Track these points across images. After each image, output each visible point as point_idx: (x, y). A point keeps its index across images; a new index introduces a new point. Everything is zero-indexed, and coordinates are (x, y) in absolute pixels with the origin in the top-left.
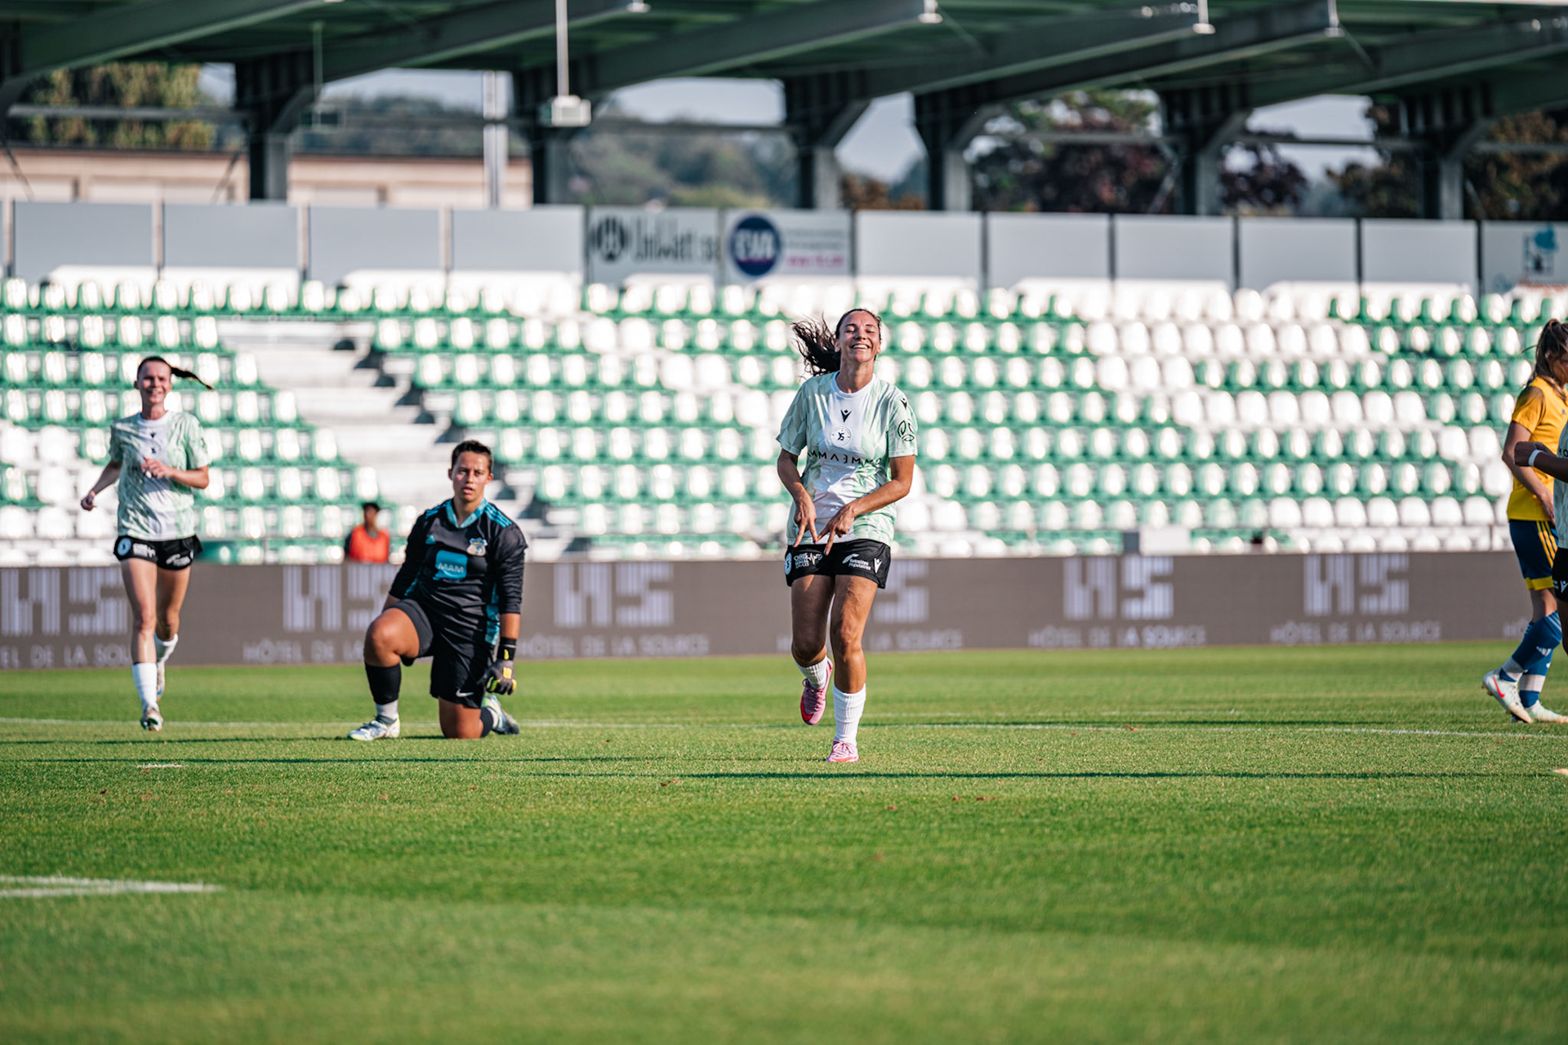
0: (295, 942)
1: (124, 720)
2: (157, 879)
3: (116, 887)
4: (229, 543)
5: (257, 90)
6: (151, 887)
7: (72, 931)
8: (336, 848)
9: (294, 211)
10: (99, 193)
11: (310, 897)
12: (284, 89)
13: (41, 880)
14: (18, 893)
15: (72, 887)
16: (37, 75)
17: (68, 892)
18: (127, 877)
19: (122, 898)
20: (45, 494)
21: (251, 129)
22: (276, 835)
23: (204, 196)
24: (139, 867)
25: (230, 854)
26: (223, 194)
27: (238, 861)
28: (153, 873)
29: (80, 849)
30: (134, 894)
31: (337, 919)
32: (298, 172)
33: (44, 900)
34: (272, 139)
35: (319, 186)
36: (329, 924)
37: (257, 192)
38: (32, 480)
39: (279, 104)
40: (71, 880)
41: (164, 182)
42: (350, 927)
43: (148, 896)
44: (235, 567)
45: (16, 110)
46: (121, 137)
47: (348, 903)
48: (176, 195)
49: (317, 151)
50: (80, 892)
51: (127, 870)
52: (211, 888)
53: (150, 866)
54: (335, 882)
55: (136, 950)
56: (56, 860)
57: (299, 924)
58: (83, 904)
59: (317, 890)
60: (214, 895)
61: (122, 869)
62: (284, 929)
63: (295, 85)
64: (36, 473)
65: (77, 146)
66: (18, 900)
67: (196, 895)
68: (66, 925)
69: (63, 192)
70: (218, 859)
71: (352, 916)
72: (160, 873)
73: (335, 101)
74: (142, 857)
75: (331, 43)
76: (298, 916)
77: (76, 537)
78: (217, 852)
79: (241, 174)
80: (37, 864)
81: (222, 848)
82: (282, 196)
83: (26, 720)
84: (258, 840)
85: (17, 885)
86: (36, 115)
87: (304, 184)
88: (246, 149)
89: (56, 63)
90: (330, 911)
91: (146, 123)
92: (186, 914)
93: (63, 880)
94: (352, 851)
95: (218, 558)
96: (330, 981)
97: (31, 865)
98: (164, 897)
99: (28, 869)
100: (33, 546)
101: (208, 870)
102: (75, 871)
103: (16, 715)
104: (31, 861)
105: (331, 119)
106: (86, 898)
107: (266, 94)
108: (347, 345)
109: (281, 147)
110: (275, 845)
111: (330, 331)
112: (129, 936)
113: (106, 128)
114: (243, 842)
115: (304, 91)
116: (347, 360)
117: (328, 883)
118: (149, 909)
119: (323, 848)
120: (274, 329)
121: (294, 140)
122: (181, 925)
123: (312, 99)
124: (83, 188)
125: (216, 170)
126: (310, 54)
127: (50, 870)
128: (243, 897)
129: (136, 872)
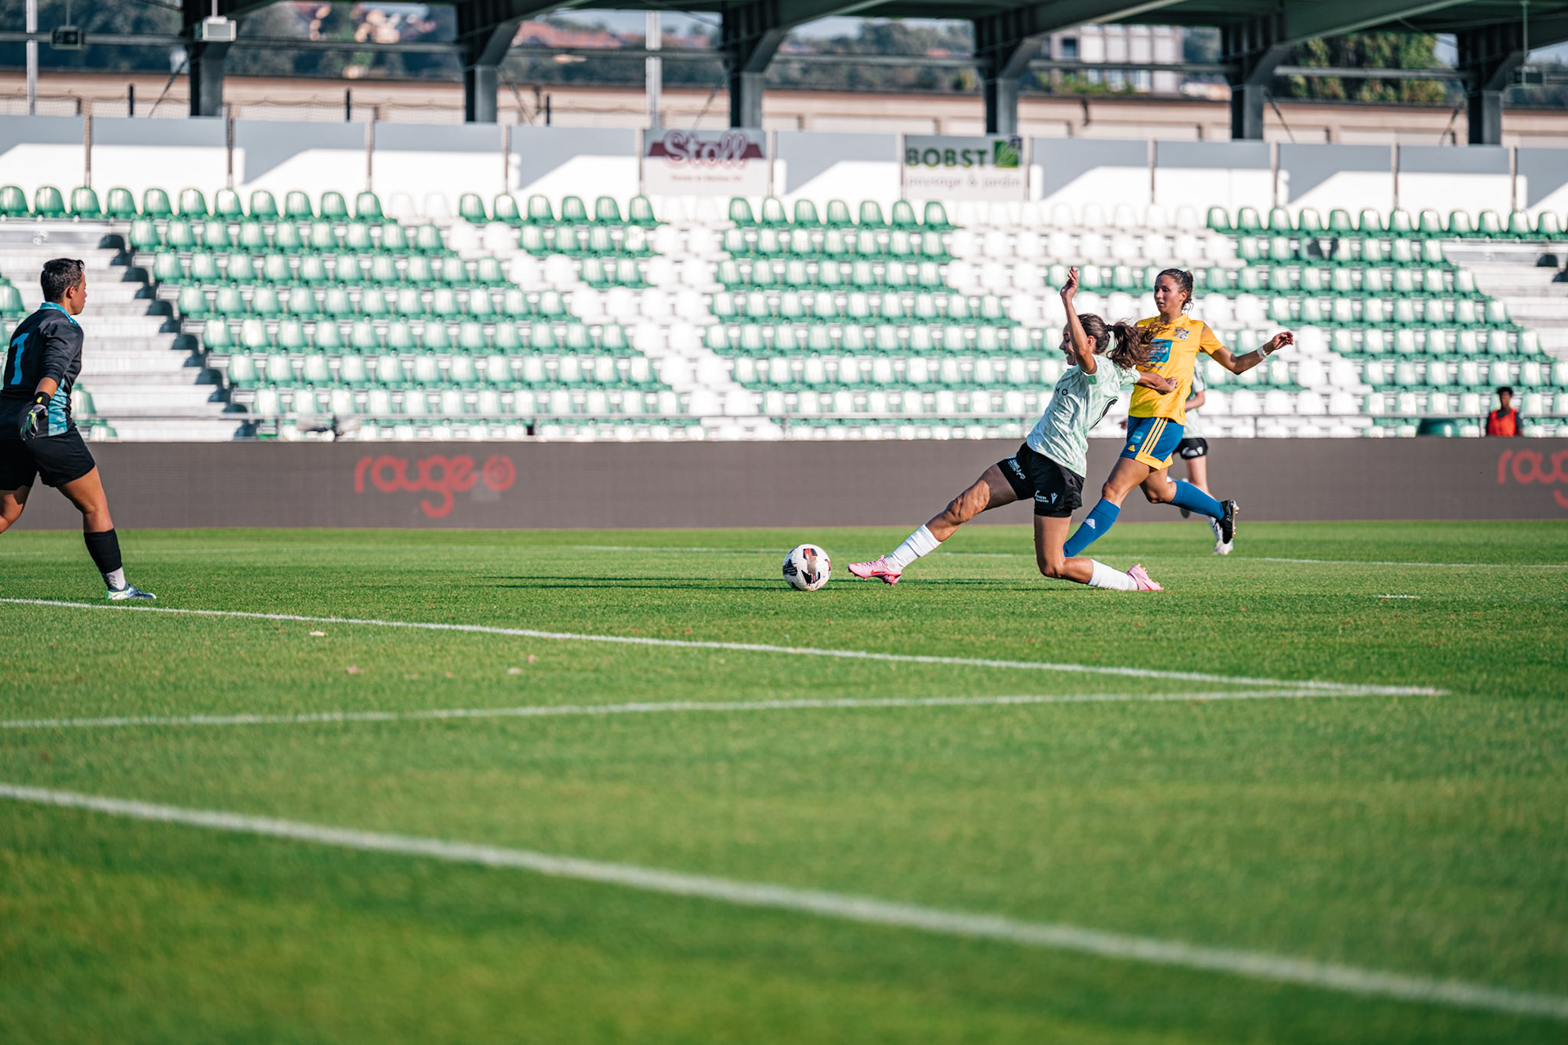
0: (1508, 736)
1: (1367, 561)
2: (1396, 684)
3: (1363, 690)
4: (1450, 421)
5: (1475, 56)
6: (1391, 690)
7: (1327, 724)
8: (1540, 663)
9: (1507, 151)
10: (1347, 138)
11: (1520, 701)
12: (1498, 54)
13: (1302, 684)
14: (1283, 693)
15: (1326, 690)
16: (1299, 43)
17: (1323, 694)
18: (1372, 682)
19: (1368, 699)
20: (1303, 380)
21: (1471, 85)
22: (1491, 651)
23: (1434, 140)
24: (1379, 674)
25: (1454, 667)
26: (1448, 138)
27: (1461, 671)
28: (1392, 679)
29: (1332, 660)
30: (1378, 697)
31: (1542, 717)
32: (1508, 122)
33: (1304, 699)
34: (1487, 94)
35: (1522, 133)
36: (1535, 722)
37: (1476, 137)
38: (1293, 368)
39: (1493, 66)
40: (1326, 685)
41: (1398, 130)
42: (1553, 724)
43: (1389, 698)
44: (1456, 438)
45: (1281, 71)
46: (1366, 94)
47: (1550, 706)
48: (1407, 140)
49: (1524, 105)
50: (1333, 694)
51: (1371, 677)
52: (1441, 692)
53: (1389, 675)
54: (1540, 689)
55: (1379, 739)
56: (1313, 669)
57: (1511, 722)
58: (1335, 703)
59: (1526, 695)
60: (1442, 698)
61: (1367, 676)
62: (1498, 725)
63: (1507, 50)
64: (1296, 363)
65: (1330, 101)
66: (1283, 700)
67: (1427, 697)
68: (1322, 719)
69: (1319, 137)
70: (1444, 669)
71: (1554, 716)
72: (1398, 680)
73: (1538, 65)
74: (1383, 667)
75: (1536, 15)
76: (1512, 715)
77: (1328, 415)
78: (1444, 664)
79: (1462, 123)
80: (1298, 671)
81: (1448, 661)
82: (1496, 141)
83: (1288, 560)
84: (1477, 656)
85: (1282, 688)
86: (1297, 74)
87: (1512, 132)
88: (1466, 104)
89: (1311, 33)
90: (1537, 711)
91: (1386, 82)
92: (1419, 713)
93: (1320, 684)
94: (1553, 665)
95: (1443, 430)
96: (1538, 767)
97: (1293, 673)
98: (1401, 699)
99: (1290, 675)
100: (1293, 422)
101: (1436, 678)
102: (1330, 677)
103: (1279, 556)
104: (1293, 669)
105: (1535, 78)
106: (1339, 699)
107: (1483, 58)
108: (1548, 261)
109: (1496, 100)
110: (1491, 659)
111: (1535, 250)
112: (1373, 729)
113: (1352, 86)
114: (1465, 656)
115: (1514, 55)
116: (1549, 273)
117: (1534, 689)
118: (1389, 708)
119: (1531, 662)
120: (1489, 248)
121: (1505, 96)
122: (1417, 721)
123: (1521, 62)
124: (1333, 135)
125: (1442, 121)
126: (1520, 25)
127: (1309, 676)
128: (1467, 699)
129: (1377, 679)
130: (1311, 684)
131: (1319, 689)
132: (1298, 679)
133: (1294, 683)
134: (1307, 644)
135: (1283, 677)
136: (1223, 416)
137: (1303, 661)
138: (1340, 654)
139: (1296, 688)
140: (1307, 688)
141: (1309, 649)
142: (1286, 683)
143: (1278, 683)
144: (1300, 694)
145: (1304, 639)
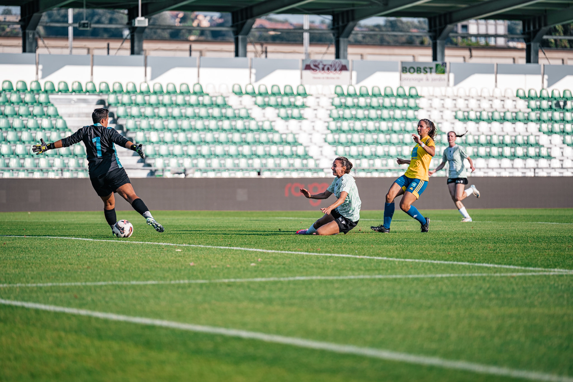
130: (556, 270)
131: (559, 272)
132: (551, 268)
133: (549, 270)
134: (554, 255)
135: (545, 267)
136: (522, 168)
137: (553, 261)
138: (567, 258)
139: (550, 271)
140: (554, 271)
141: (555, 256)
142: (546, 269)
143: (543, 269)
144: (552, 273)
145: (553, 253)
